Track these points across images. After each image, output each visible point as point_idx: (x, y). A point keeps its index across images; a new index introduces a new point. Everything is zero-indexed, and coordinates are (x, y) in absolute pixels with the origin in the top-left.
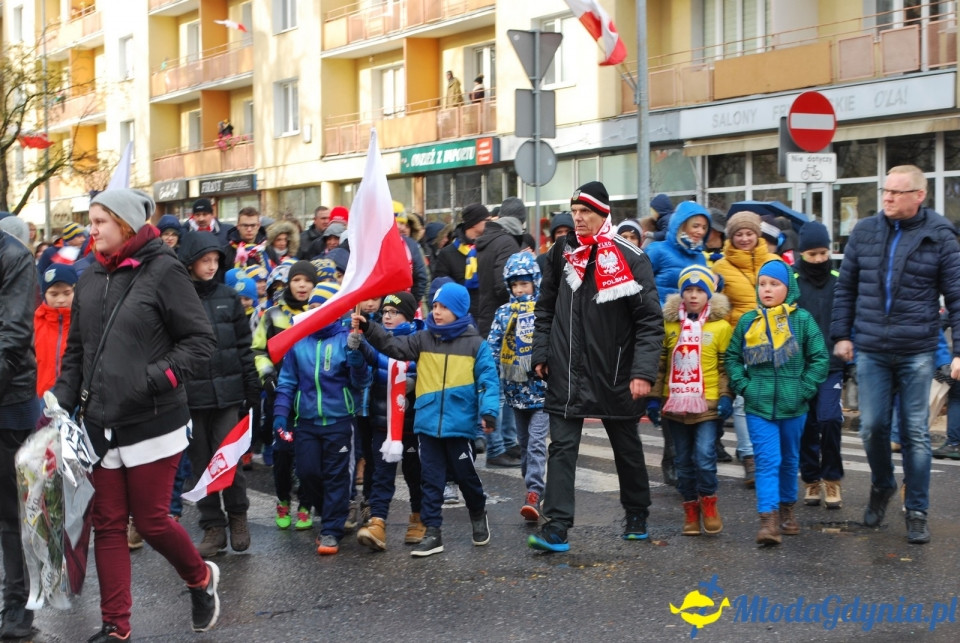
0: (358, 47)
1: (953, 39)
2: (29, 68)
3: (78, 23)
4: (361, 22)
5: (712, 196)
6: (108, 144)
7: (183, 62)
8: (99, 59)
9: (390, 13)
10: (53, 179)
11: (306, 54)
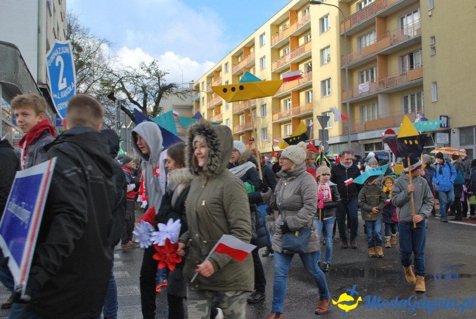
0: (281, 120)
3: (217, 116)
4: (281, 114)
7: (240, 124)
9: (288, 112)
11: (269, 122)
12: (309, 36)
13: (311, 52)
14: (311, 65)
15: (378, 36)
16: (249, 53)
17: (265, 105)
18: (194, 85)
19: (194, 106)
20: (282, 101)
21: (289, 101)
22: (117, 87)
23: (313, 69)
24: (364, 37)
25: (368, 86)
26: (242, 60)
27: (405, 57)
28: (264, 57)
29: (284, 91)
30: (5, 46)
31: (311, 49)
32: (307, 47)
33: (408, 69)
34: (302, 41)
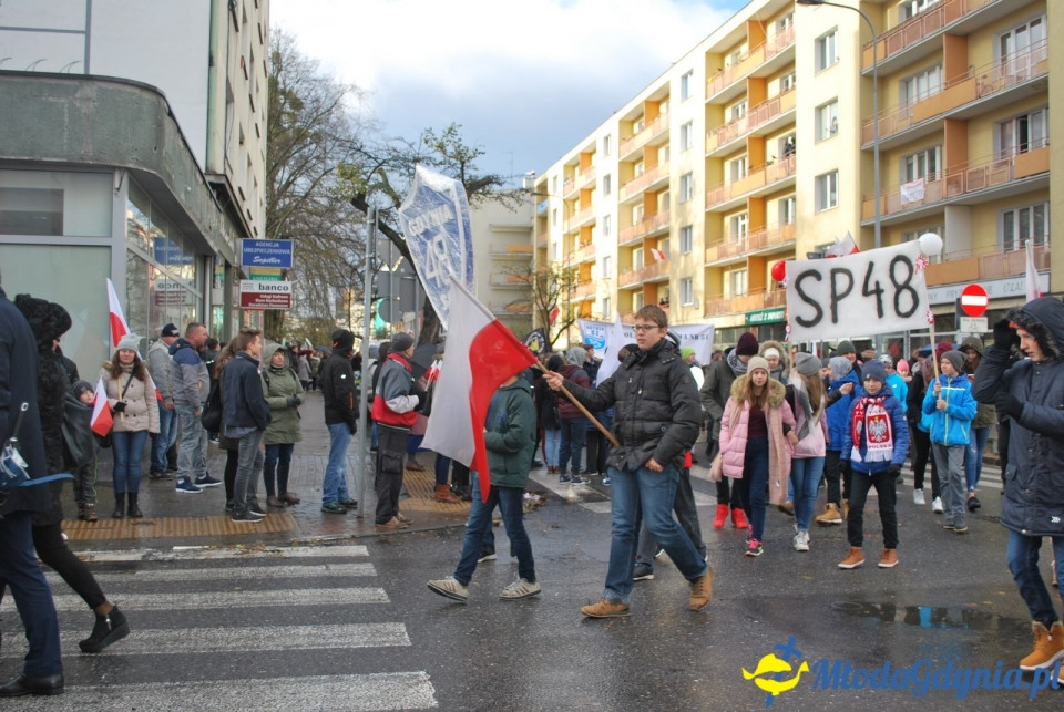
0: (723, 261)
1: (1048, 257)
2: (561, 273)
3: (583, 251)
4: (725, 248)
5: (912, 338)
6: (597, 310)
7: (635, 269)
8: (593, 267)
9: (740, 243)
10: (571, 327)
11: (698, 264)
12: (790, 78)
13: (794, 113)
14: (794, 140)
15: (948, 76)
16: (658, 113)
17: (690, 227)
18: (536, 183)
19: (535, 229)
20: (728, 220)
21: (743, 218)
22: (371, 183)
23: (797, 150)
24: (915, 79)
25: (921, 188)
26: (642, 129)
27: (1008, 125)
28: (690, 123)
29: (731, 197)
30: (137, 91)
31: (795, 106)
32: (785, 101)
33: (1014, 151)
34: (774, 87)
